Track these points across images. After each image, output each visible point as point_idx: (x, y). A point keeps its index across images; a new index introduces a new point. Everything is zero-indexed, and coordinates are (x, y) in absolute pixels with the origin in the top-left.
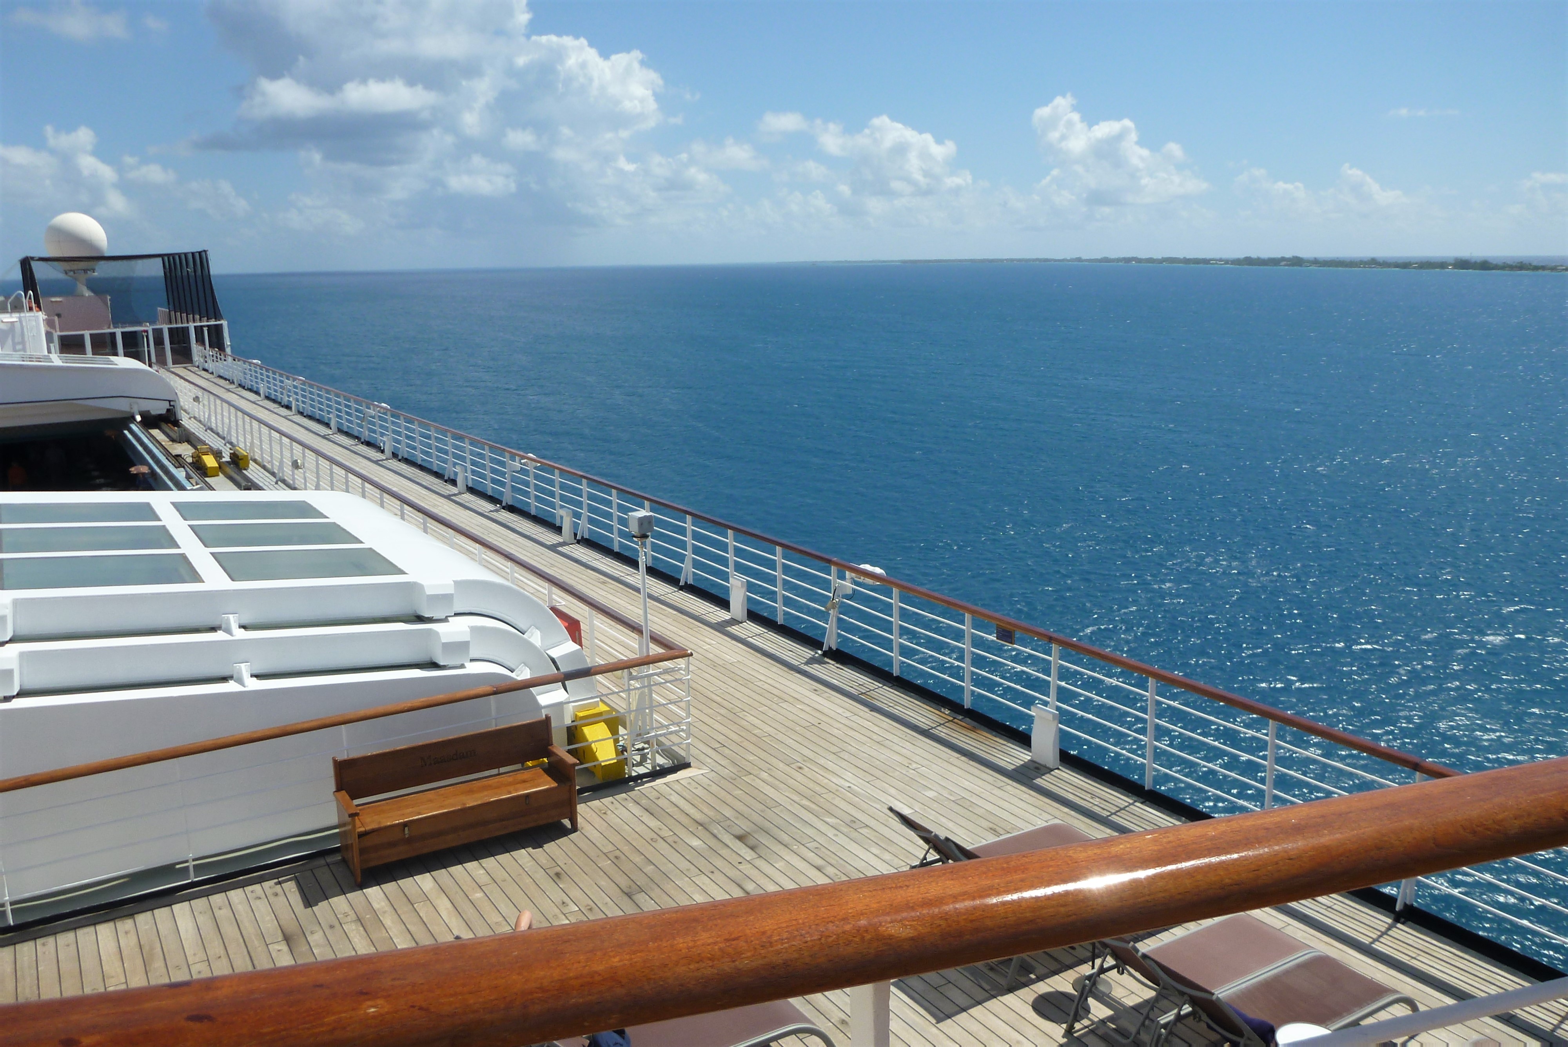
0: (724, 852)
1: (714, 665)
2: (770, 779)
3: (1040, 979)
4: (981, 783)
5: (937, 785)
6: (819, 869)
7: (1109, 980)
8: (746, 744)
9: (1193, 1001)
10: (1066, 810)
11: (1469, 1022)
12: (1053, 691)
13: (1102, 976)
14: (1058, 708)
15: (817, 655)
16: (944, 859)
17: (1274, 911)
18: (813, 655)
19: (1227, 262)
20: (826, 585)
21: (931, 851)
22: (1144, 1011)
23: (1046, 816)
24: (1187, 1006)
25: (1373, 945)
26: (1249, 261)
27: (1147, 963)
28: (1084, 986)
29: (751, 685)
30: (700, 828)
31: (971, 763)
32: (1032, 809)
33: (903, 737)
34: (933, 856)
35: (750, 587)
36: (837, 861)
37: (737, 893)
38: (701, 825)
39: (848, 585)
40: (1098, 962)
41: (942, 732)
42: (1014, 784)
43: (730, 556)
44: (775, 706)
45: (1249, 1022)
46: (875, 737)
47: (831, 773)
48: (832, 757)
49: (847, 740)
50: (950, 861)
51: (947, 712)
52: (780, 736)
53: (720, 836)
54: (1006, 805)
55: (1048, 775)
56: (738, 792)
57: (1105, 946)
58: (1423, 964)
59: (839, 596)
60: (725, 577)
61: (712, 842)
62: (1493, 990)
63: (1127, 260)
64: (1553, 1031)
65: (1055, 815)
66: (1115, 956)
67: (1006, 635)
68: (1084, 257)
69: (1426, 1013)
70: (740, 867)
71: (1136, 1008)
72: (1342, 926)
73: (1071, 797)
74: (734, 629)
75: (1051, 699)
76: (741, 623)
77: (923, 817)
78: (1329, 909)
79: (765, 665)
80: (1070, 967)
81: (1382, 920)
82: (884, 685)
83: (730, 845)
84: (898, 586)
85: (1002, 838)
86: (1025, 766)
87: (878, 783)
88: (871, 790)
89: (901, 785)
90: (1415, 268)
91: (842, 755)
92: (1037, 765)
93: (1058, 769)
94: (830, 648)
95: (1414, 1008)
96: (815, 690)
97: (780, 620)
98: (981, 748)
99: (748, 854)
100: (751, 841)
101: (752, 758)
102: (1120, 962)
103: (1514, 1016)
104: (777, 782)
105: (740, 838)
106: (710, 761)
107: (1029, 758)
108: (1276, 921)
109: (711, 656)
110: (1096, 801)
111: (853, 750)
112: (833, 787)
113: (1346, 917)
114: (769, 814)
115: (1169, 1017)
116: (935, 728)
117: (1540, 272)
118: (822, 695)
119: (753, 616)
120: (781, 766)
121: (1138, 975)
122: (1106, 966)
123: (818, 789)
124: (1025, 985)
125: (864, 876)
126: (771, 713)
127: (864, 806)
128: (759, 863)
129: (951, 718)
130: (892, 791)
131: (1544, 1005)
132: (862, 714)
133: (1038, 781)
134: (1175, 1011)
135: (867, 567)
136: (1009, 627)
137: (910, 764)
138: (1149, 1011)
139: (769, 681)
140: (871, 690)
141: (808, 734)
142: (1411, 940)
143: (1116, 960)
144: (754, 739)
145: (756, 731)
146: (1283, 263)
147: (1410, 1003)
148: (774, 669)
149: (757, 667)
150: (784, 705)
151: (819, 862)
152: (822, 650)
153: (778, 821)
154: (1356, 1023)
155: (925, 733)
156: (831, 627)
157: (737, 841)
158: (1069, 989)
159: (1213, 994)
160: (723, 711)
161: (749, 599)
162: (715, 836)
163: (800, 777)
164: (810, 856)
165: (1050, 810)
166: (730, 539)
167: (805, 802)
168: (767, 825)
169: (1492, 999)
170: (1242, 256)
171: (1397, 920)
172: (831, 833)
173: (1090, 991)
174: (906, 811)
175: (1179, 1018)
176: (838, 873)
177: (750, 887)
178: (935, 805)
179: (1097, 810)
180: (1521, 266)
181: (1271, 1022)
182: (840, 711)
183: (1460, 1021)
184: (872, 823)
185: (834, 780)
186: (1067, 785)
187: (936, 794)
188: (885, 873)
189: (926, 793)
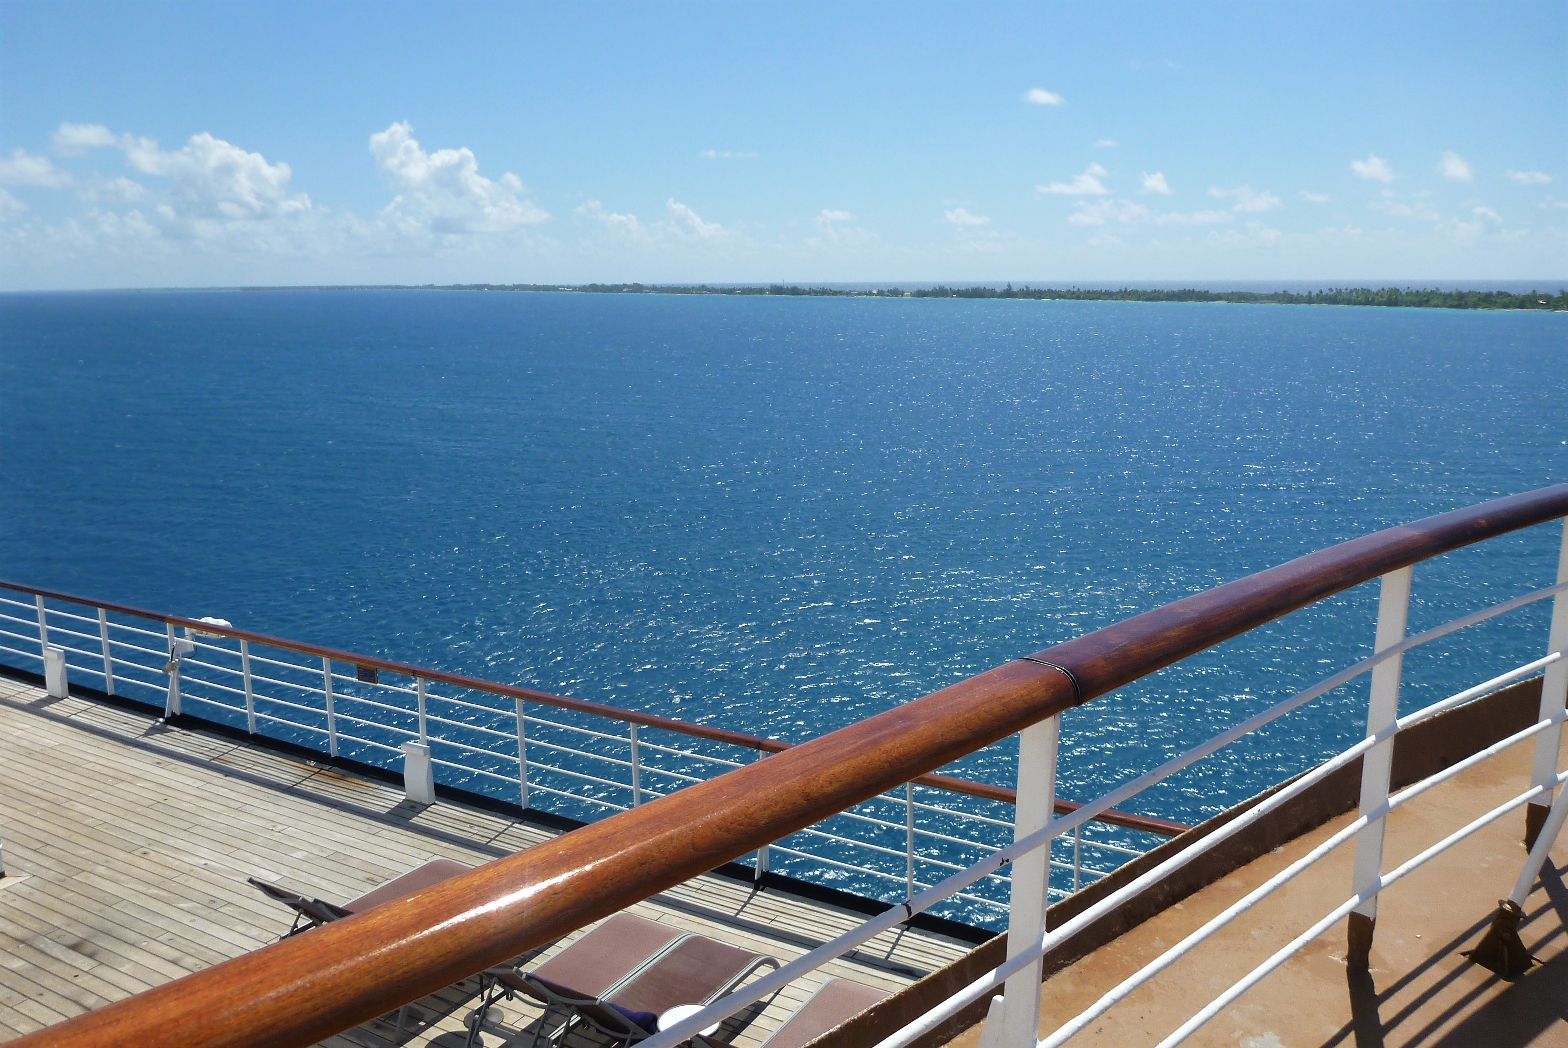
0: (56, 968)
1: (29, 753)
2: (110, 873)
3: (430, 1024)
4: (354, 833)
5: (306, 844)
6: (174, 962)
7: (500, 1008)
8: (75, 838)
9: (580, 1010)
10: (445, 844)
11: (821, 967)
12: (422, 726)
13: (493, 1006)
14: (430, 743)
15: (158, 724)
16: (317, 921)
17: (651, 904)
18: (154, 725)
19: (574, 289)
20: (162, 645)
21: (301, 915)
22: (536, 1031)
23: (426, 855)
24: (576, 1016)
25: (738, 916)
26: (594, 288)
27: (533, 983)
28: (475, 1021)
29: (77, 770)
30: (21, 946)
31: (343, 813)
32: (409, 850)
33: (265, 798)
34: (304, 921)
35: (69, 657)
36: (196, 949)
37: (74, 1012)
38: (22, 942)
39: (188, 643)
40: (486, 993)
41: (308, 786)
42: (390, 828)
43: (42, 625)
44: (110, 789)
45: (632, 1017)
46: (232, 804)
47: (182, 853)
48: (183, 835)
49: (200, 812)
50: (324, 923)
51: (313, 764)
52: (118, 822)
53: (48, 951)
54: (383, 852)
55: (424, 812)
56: (68, 895)
57: (491, 976)
58: (782, 924)
59: (178, 655)
60: (38, 650)
61: (39, 960)
62: (838, 934)
63: (480, 287)
64: (887, 957)
65: (433, 853)
66: (502, 983)
67: (368, 674)
68: (436, 284)
69: (786, 967)
70: (77, 981)
71: (528, 1031)
72: (711, 904)
73: (449, 831)
74: (53, 708)
75: (422, 734)
76: (62, 699)
77: (292, 881)
78: (699, 891)
79: (95, 743)
80: (460, 1005)
81: (743, 891)
82: (240, 746)
83: (63, 958)
84: (245, 637)
85: (380, 886)
86: (400, 807)
87: (238, 854)
88: (230, 863)
89: (266, 852)
90: (738, 293)
91: (194, 830)
92: (412, 804)
93: (434, 804)
94: (173, 714)
95: (775, 964)
96: (159, 763)
97: (110, 690)
98: (352, 796)
99: (85, 963)
100: (89, 948)
101: (83, 852)
102: (508, 989)
103: (857, 952)
104: (118, 875)
105: (75, 947)
106: (28, 865)
107: (404, 798)
108: (653, 912)
109: (24, 743)
110: (475, 830)
111: (207, 823)
112: (186, 868)
113: (714, 896)
114: (109, 913)
115: (560, 1031)
116: (300, 783)
117: (839, 297)
118: (167, 767)
119: (76, 689)
120: (121, 855)
121: (526, 997)
122: (494, 995)
123: (168, 873)
124: (415, 1034)
125: (229, 959)
126: (106, 798)
127: (225, 882)
128: (102, 971)
129: (317, 770)
130: (257, 860)
131: (878, 936)
132: (215, 781)
133: (415, 820)
134: (565, 1024)
135: (210, 620)
136: (370, 666)
137: (274, 826)
138: (540, 1031)
139: (101, 761)
140: (225, 753)
141: (152, 814)
142: (770, 904)
143: (503, 987)
144: (85, 830)
145: (89, 821)
146: (625, 290)
147: (771, 961)
148: (107, 747)
149: (84, 747)
150: (121, 786)
151: (175, 954)
152: (163, 717)
153: (121, 918)
154: (729, 992)
155: (290, 790)
156: (172, 690)
157: (71, 951)
158: (461, 1027)
159: (597, 999)
160: (43, 805)
161: (70, 672)
162: (42, 952)
163: (144, 864)
164: (163, 950)
165: (429, 847)
166: (39, 605)
167: (153, 891)
168: (109, 925)
169: (838, 941)
170: (588, 283)
171: (756, 888)
172: (186, 919)
173: (481, 1025)
174: (271, 878)
175: (568, 1030)
176: (198, 962)
177: (91, 1001)
178: (305, 866)
179: (476, 838)
180: (823, 292)
181: (654, 1012)
182: (190, 781)
183: (814, 967)
184: (235, 899)
185: (187, 860)
186: (445, 818)
187: (305, 854)
188: (252, 950)
189: (294, 855)
